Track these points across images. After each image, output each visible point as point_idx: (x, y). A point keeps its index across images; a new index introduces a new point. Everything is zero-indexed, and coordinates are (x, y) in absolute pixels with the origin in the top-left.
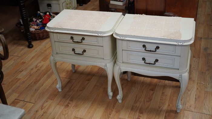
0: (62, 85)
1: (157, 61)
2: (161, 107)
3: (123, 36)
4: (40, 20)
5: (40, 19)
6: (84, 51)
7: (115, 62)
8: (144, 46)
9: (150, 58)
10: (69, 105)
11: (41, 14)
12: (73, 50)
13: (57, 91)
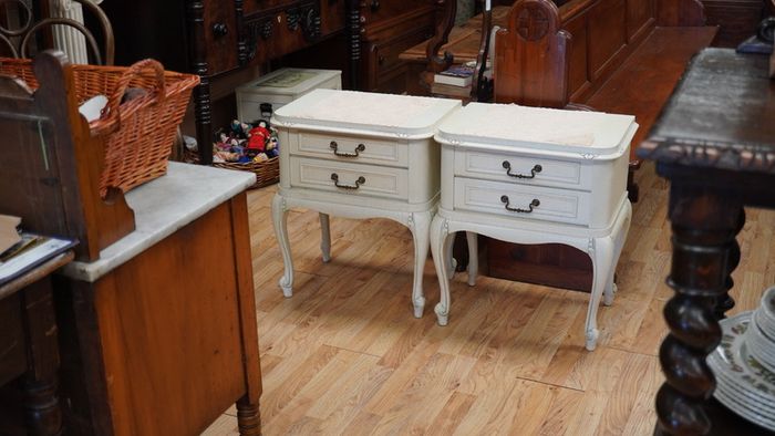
0: (294, 279)
1: (536, 203)
2: (547, 339)
3: (455, 136)
4: (240, 141)
5: (241, 138)
6: (362, 180)
7: (436, 212)
8: (506, 165)
10: (311, 323)
11: (245, 126)
12: (334, 177)
13: (281, 295)
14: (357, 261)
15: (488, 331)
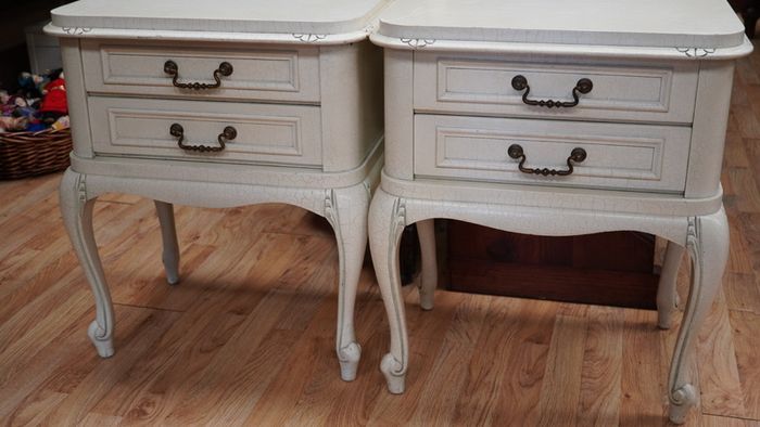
0: (114, 324)
1: (578, 155)
2: (591, 404)
3: (417, 31)
6: (230, 133)
7: (375, 186)
8: (519, 83)
9: (548, 144)
10: (149, 410)
11: (37, 79)
12: (177, 131)
13: (93, 355)
14: (227, 277)
15: (481, 397)
